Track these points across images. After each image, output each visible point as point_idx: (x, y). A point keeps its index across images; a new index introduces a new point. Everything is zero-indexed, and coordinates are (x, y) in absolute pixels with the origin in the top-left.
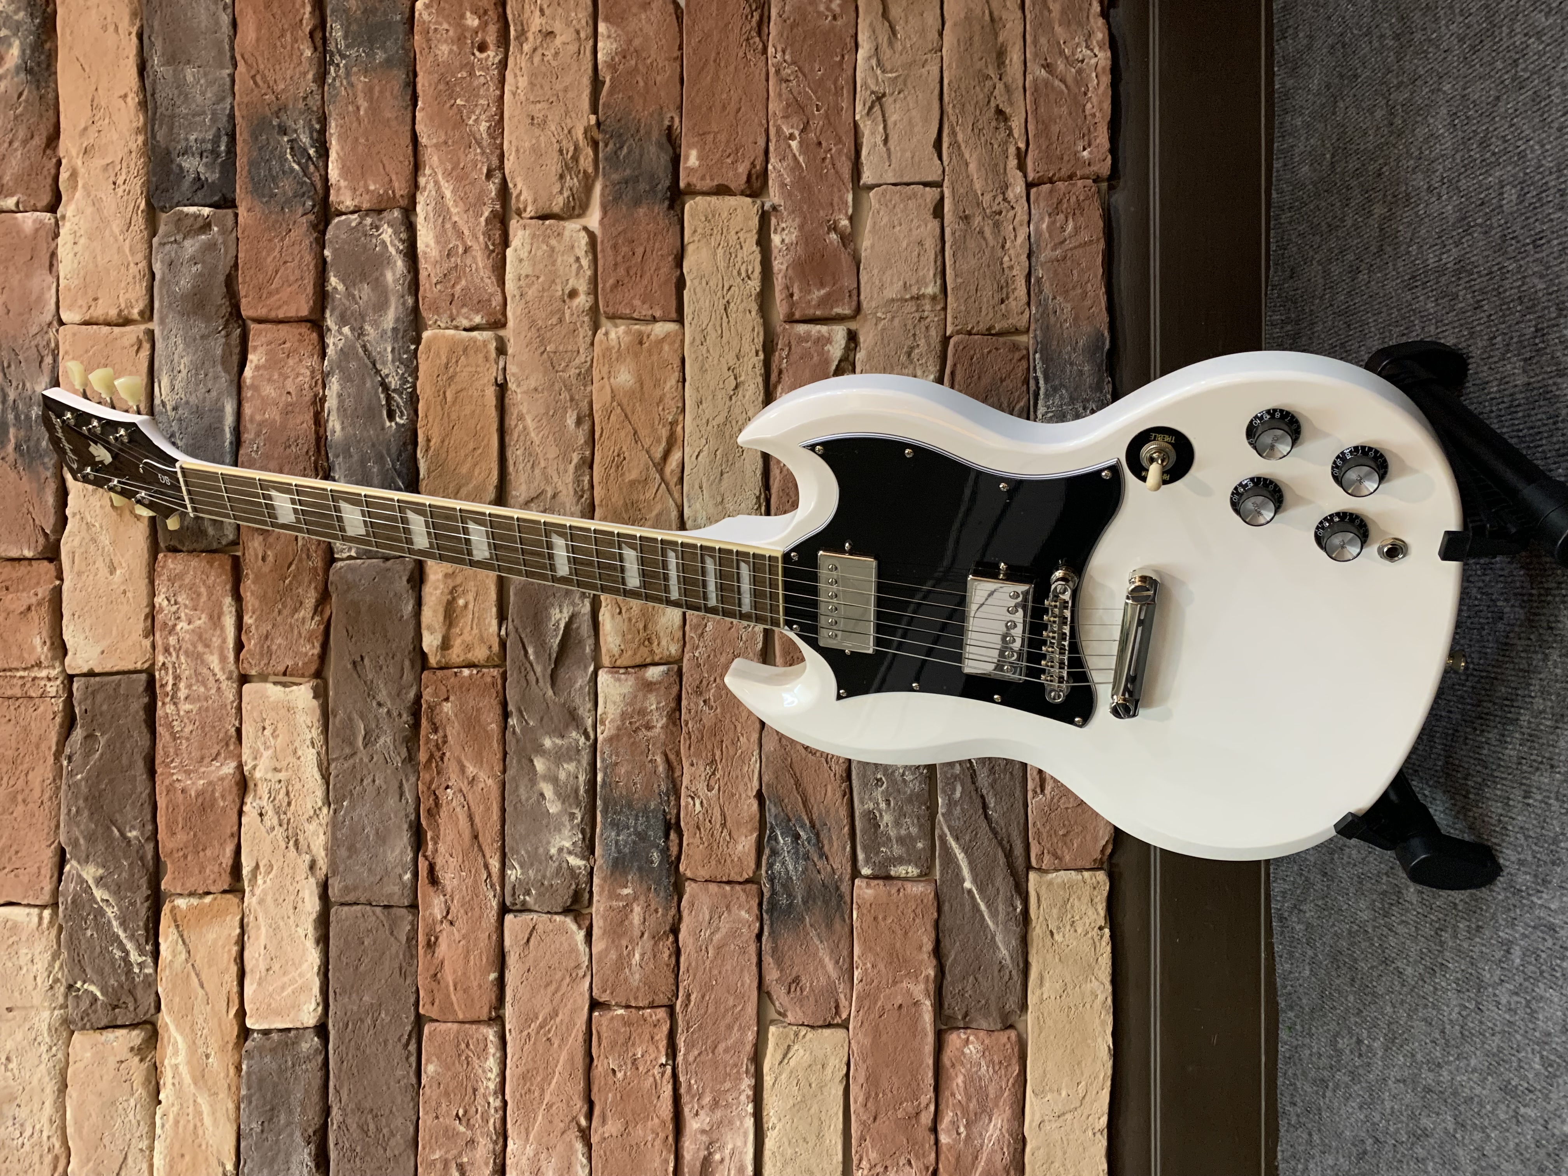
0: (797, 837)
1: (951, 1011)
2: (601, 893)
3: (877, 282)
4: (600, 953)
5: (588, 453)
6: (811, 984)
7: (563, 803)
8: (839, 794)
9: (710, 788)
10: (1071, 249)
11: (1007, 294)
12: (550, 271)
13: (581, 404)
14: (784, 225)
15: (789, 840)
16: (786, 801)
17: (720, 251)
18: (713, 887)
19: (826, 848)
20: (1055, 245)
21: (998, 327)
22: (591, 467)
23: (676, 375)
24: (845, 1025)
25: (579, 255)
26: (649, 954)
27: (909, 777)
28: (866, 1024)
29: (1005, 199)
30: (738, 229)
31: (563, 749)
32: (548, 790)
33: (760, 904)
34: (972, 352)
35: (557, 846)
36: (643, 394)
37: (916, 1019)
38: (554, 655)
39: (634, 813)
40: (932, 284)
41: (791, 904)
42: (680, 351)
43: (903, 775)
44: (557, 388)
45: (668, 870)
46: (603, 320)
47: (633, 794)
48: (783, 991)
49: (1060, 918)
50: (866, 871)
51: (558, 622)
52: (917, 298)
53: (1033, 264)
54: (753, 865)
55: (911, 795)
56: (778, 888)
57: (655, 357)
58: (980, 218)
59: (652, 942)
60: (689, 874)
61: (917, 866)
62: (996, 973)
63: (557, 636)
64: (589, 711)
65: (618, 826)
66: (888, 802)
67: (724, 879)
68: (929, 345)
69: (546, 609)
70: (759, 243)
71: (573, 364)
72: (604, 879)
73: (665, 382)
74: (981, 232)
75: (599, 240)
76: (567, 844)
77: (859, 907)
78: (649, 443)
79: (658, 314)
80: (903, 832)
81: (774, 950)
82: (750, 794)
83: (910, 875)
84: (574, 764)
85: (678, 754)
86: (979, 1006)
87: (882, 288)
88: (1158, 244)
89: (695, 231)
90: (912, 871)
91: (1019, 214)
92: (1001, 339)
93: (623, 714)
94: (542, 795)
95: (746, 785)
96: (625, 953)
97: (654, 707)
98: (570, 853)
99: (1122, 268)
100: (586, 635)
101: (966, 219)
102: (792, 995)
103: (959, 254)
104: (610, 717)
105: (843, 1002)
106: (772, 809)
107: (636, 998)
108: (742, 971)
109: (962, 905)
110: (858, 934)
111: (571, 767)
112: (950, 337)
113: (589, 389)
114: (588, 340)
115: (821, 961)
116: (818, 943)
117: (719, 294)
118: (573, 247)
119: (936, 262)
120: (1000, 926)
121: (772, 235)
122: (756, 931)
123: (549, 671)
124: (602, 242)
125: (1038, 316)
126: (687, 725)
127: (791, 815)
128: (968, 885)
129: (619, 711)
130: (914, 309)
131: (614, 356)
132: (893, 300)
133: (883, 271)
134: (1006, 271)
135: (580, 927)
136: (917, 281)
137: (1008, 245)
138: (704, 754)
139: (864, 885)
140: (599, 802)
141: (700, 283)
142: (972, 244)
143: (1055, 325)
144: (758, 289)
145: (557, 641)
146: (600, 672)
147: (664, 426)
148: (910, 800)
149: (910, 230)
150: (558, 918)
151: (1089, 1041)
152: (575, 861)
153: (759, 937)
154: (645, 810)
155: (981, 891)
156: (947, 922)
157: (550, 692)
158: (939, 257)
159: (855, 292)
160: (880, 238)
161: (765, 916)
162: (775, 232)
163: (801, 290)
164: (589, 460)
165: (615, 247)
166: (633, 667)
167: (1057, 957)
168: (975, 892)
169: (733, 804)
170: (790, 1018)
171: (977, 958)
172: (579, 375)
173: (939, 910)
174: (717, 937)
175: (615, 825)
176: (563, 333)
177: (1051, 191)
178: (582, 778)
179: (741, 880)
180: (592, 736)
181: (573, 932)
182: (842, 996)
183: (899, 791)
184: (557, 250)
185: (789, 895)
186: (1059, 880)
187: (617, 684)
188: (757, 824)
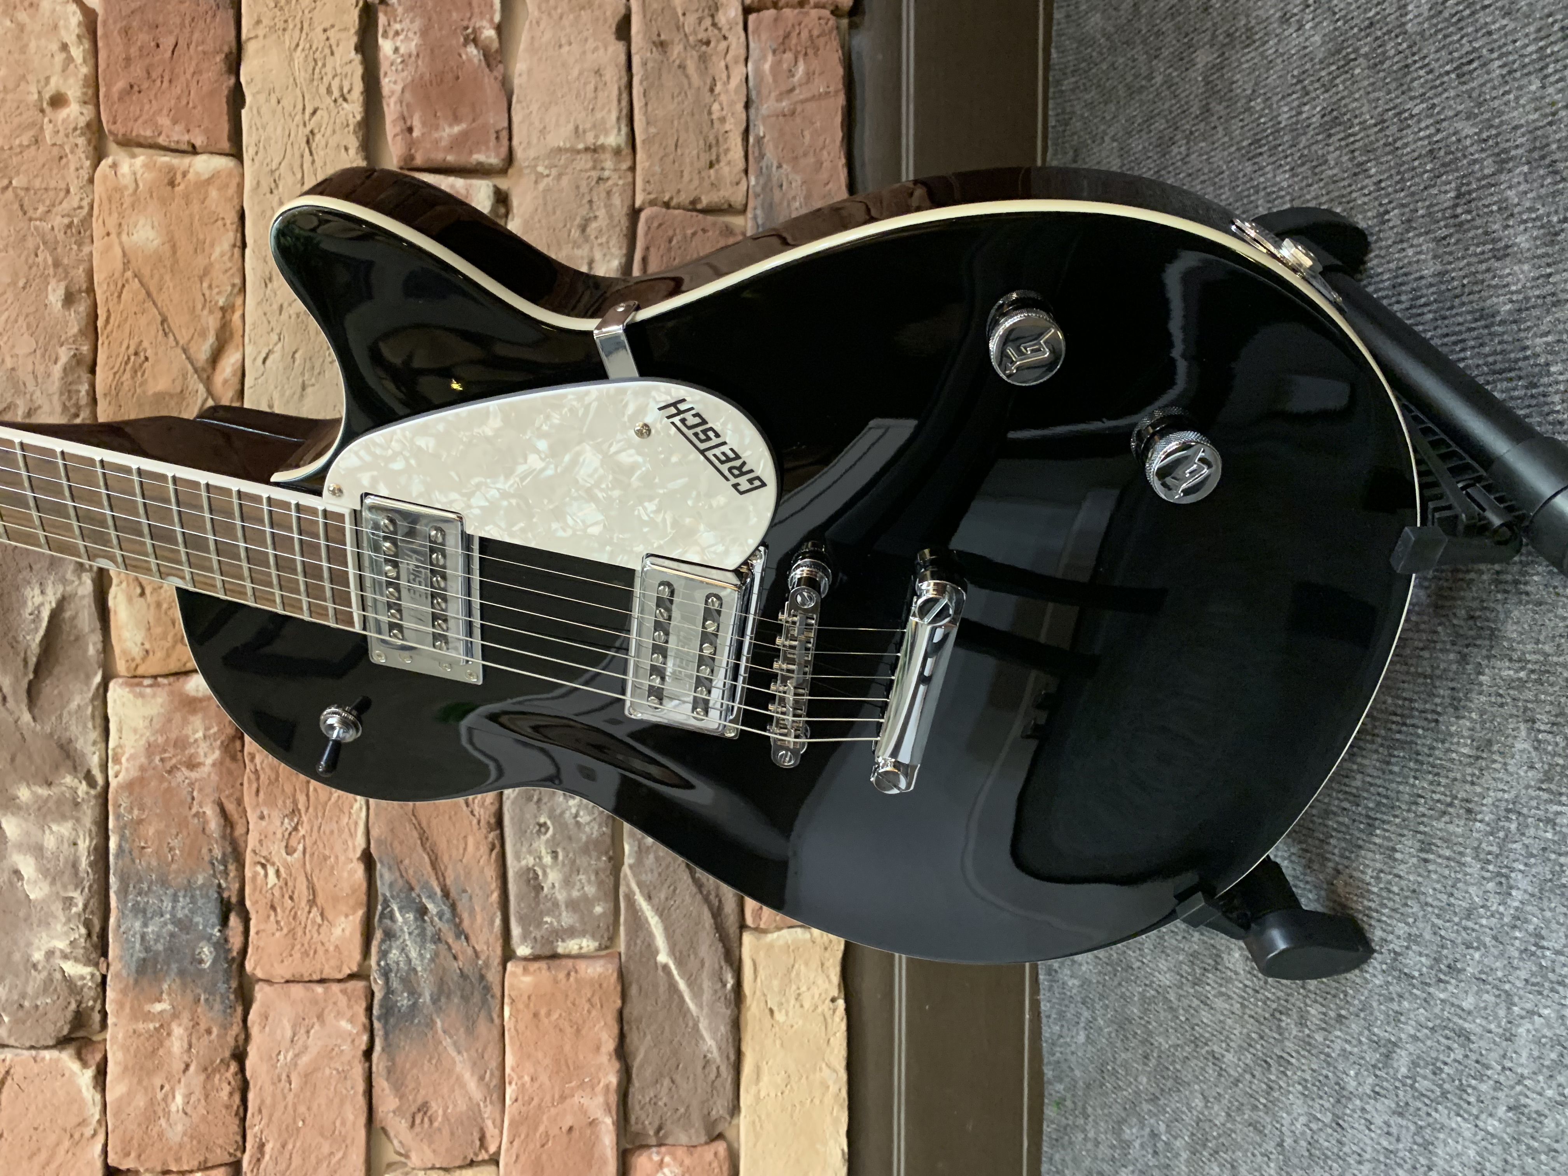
0: (422, 911)
1: (640, 1126)
2: (117, 1014)
3: (537, 123)
4: (120, 1099)
5: (85, 349)
6: (445, 1112)
7: (53, 882)
8: (484, 849)
9: (290, 851)
10: (803, 102)
11: (718, 157)
12: (17, 62)
13: (73, 273)
14: (398, 27)
15: (411, 916)
16: (406, 862)
17: (299, 55)
18: (297, 990)
19: (466, 924)
20: (781, 94)
21: (705, 202)
22: (93, 371)
23: (230, 236)
24: (494, 1161)
25: (66, 40)
26: (198, 1094)
27: (584, 818)
28: (523, 1158)
29: (714, 25)
30: (327, 25)
31: (51, 804)
32: (27, 866)
33: (369, 1009)
34: (670, 233)
35: (44, 948)
36: (176, 262)
37: (592, 1144)
38: (33, 660)
39: (170, 892)
40: (615, 131)
41: (415, 1004)
42: (236, 201)
43: (576, 815)
44: (30, 243)
45: (227, 972)
46: (113, 147)
47: (169, 865)
48: (404, 1124)
49: (783, 992)
50: (523, 950)
51: (38, 608)
52: (594, 150)
53: (752, 117)
54: (357, 956)
55: (587, 843)
56: (395, 984)
57: (196, 207)
58: (681, 47)
59: (202, 1077)
60: (259, 974)
61: (593, 937)
62: (699, 1069)
63: (37, 630)
64: (94, 743)
65: (144, 911)
66: (555, 854)
67: (315, 977)
68: (611, 217)
69: (18, 589)
70: (359, 48)
71: (58, 209)
72: (124, 992)
73: (212, 245)
74: (682, 67)
75: (100, 19)
76: (61, 944)
77: (513, 1001)
78: (187, 338)
79: (199, 142)
80: (575, 894)
81: (390, 1071)
82: (351, 855)
83: (584, 951)
84: (69, 824)
85: (240, 802)
86: (676, 1117)
87: (543, 131)
88: (912, 107)
89: (259, 22)
90: (588, 944)
91: (733, 46)
92: (710, 218)
93: (150, 749)
94: (17, 873)
95: (345, 842)
96: (160, 1096)
97: (200, 735)
98: (65, 957)
99: (867, 133)
100: (87, 629)
101: (662, 45)
102: (417, 1128)
103: (652, 93)
104: (129, 751)
105: (491, 1130)
106: (385, 876)
107: (178, 1160)
108: (342, 1103)
109: (655, 986)
110: (511, 1038)
111: (64, 829)
112: (640, 210)
113: (86, 250)
114: (85, 174)
115: (459, 1079)
116: (454, 1054)
117: (298, 118)
118: (56, 27)
119: (619, 101)
120: (706, 1010)
121: (381, 41)
122: (363, 1047)
123: (25, 684)
124: (105, 22)
125: (758, 189)
126: (253, 758)
127: (414, 882)
128: (663, 958)
129: (143, 742)
130: (590, 164)
131: (127, 201)
132: (560, 150)
133: (546, 107)
134: (717, 124)
135: (85, 1064)
136: (594, 126)
137: (718, 88)
138: (280, 803)
139: (519, 970)
140: (112, 879)
141: (268, 100)
142: (669, 81)
143: (781, 204)
144: (359, 117)
145: (38, 638)
146: (112, 685)
147: (211, 312)
148: (585, 850)
149: (584, 53)
150: (47, 1054)
151: (818, 1146)
152: (74, 969)
153: (368, 1054)
154: (189, 887)
155: (680, 962)
156: (635, 1009)
157: (26, 717)
158: (625, 96)
159: (504, 134)
160: (540, 59)
161: (377, 1025)
162: (385, 35)
163: (424, 124)
164: (88, 359)
165: (126, 31)
166: (166, 676)
167: (778, 1042)
168: (673, 967)
169: (326, 871)
170: (415, 1160)
171: (675, 1053)
172: (70, 226)
173: (624, 996)
174: (304, 1060)
175: (139, 911)
176: (41, 160)
177: (776, 20)
178: (84, 845)
179: (340, 976)
180: (100, 781)
181: (73, 1074)
182: (489, 1123)
183: (570, 838)
184: (29, 28)
185: (413, 993)
186: (781, 942)
187: (139, 702)
188: (364, 898)
